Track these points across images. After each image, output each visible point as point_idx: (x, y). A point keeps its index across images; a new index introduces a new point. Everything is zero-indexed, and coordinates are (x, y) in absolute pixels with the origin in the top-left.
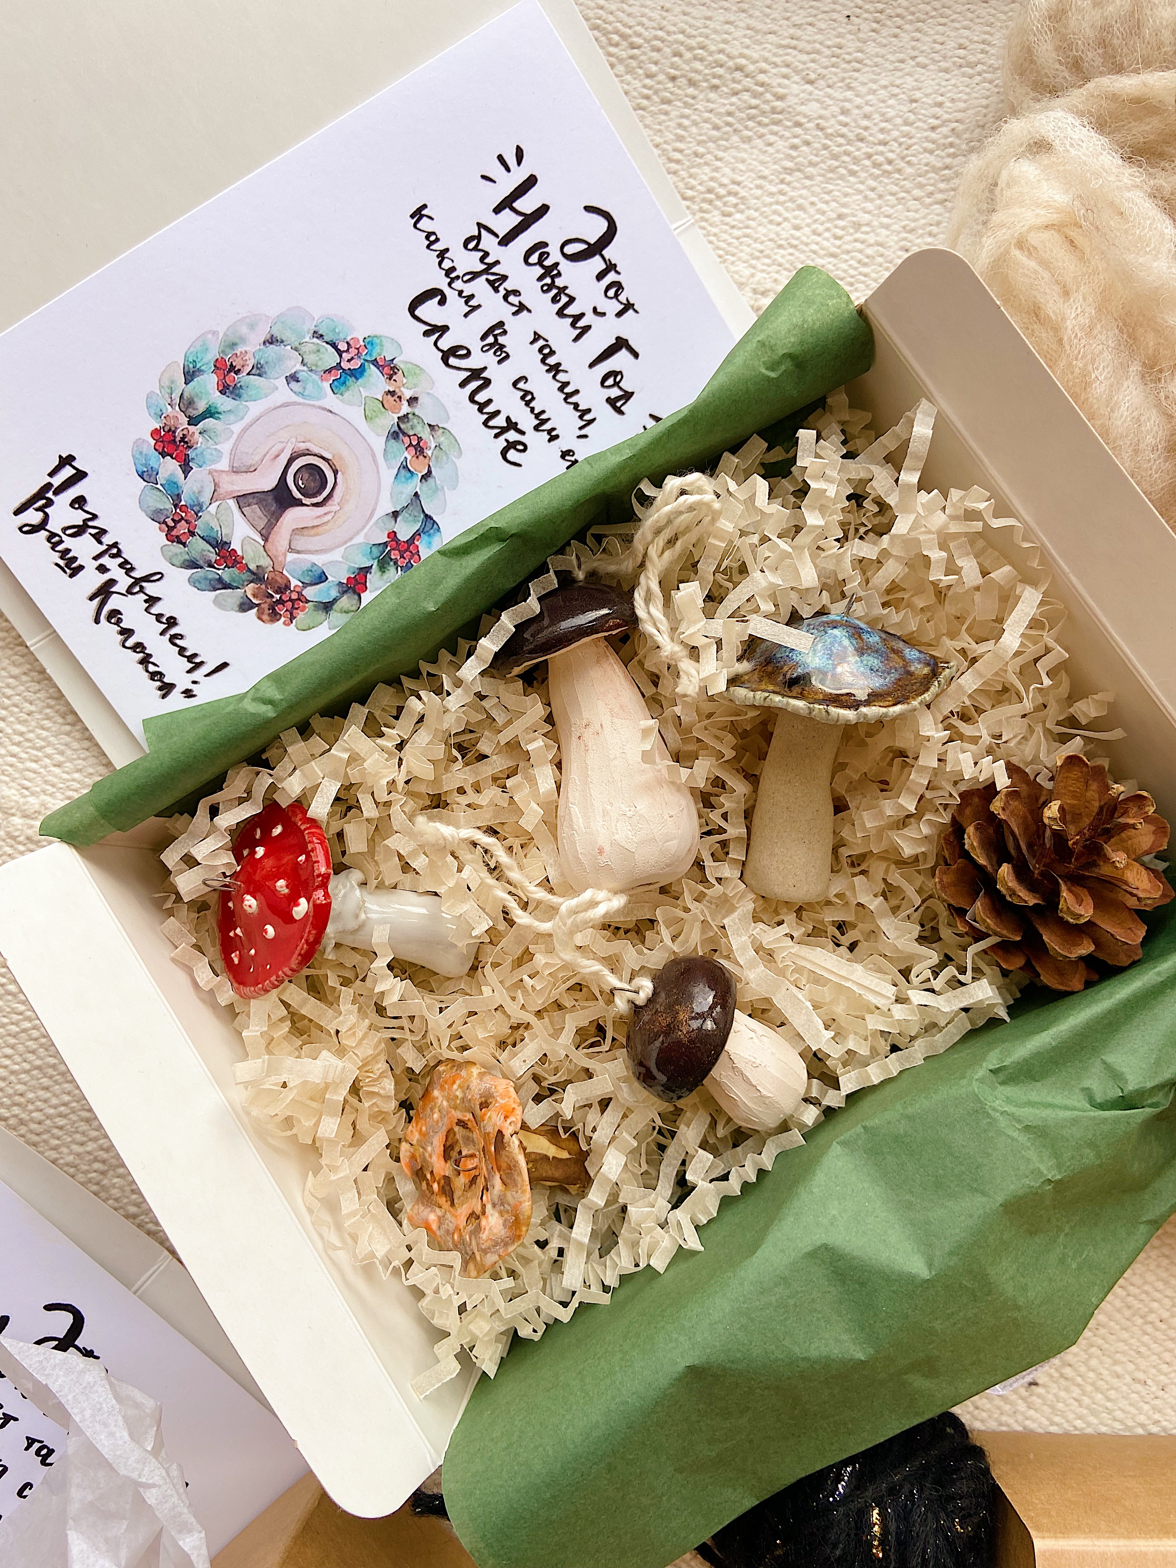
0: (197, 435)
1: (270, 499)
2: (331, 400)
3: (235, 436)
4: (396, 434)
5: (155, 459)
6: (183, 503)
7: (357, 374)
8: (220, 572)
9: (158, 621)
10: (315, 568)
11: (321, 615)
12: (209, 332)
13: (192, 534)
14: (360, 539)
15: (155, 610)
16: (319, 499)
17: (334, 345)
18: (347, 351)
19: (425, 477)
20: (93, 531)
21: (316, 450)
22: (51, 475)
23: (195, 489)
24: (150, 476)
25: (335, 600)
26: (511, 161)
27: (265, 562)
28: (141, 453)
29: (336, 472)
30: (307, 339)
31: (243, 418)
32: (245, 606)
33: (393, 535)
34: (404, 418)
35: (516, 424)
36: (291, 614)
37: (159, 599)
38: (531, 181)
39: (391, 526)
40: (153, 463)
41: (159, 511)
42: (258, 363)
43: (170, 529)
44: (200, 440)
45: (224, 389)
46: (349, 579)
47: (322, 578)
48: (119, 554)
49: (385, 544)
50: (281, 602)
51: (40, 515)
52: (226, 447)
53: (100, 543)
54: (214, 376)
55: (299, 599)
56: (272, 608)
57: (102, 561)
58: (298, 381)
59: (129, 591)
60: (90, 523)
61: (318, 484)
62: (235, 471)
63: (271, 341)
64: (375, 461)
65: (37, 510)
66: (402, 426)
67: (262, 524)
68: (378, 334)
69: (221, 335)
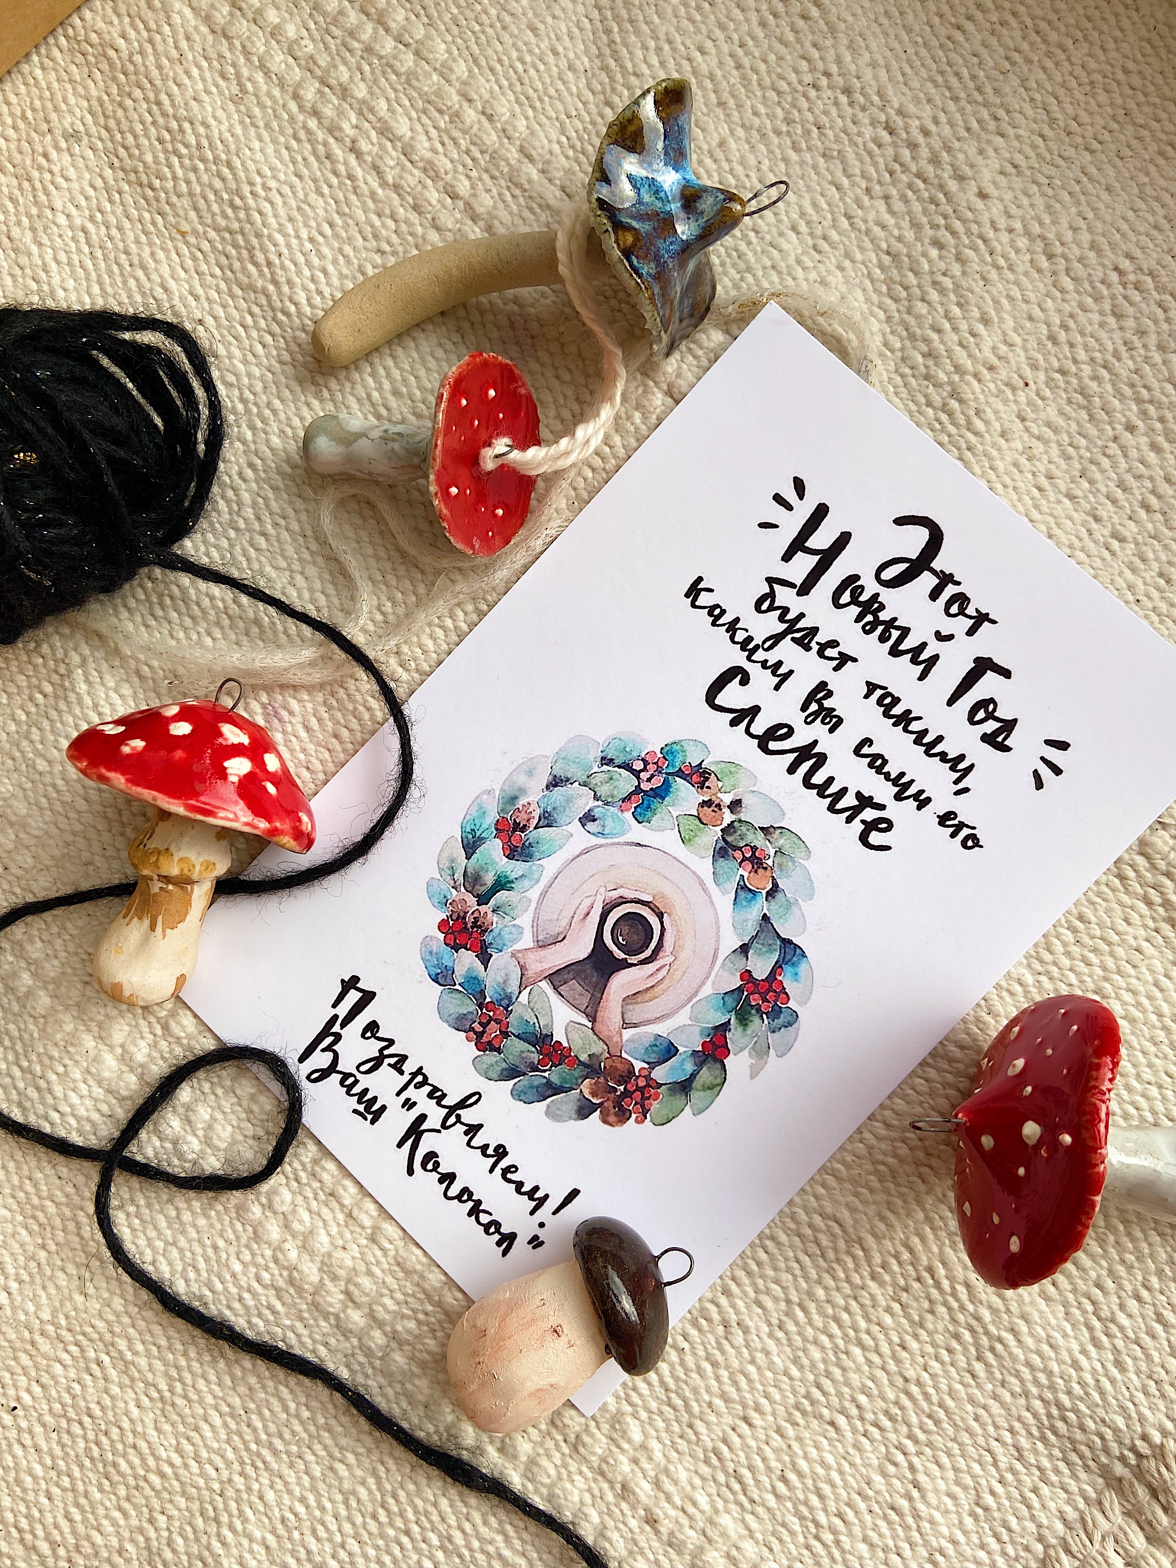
0: (490, 914)
1: (588, 968)
2: (638, 832)
3: (533, 905)
4: (723, 851)
5: (447, 956)
6: (488, 1000)
7: (661, 793)
8: (546, 1074)
9: (485, 1154)
10: (660, 1040)
11: (680, 1100)
12: (483, 793)
13: (505, 1034)
14: (707, 990)
15: (477, 1141)
16: (648, 953)
17: (627, 767)
18: (645, 769)
19: (771, 894)
20: (393, 1061)
21: (631, 895)
22: (334, 1006)
23: (500, 980)
24: (445, 977)
25: (693, 1076)
26: (791, 496)
27: (598, 1048)
28: (431, 953)
29: (660, 916)
30: (596, 769)
31: (538, 881)
32: (584, 1111)
33: (747, 975)
34: (729, 829)
35: (871, 798)
36: (643, 1106)
37: (480, 1126)
38: (821, 512)
39: (741, 964)
40: (446, 961)
41: (462, 1018)
42: (545, 812)
43: (480, 1035)
44: (495, 919)
45: (512, 853)
46: (704, 1044)
47: (670, 1051)
48: (425, 1082)
49: (740, 989)
50: (626, 1094)
51: (330, 1055)
52: (525, 920)
53: (402, 1073)
54: (498, 841)
55: (648, 1086)
56: (618, 1104)
57: (404, 1095)
58: (594, 820)
59: (444, 1126)
60: (386, 1052)
61: (642, 935)
62: (542, 945)
63: (555, 782)
64: (705, 890)
65: (323, 1050)
66: (729, 839)
67: (584, 1002)
68: (677, 739)
69: (497, 793)
